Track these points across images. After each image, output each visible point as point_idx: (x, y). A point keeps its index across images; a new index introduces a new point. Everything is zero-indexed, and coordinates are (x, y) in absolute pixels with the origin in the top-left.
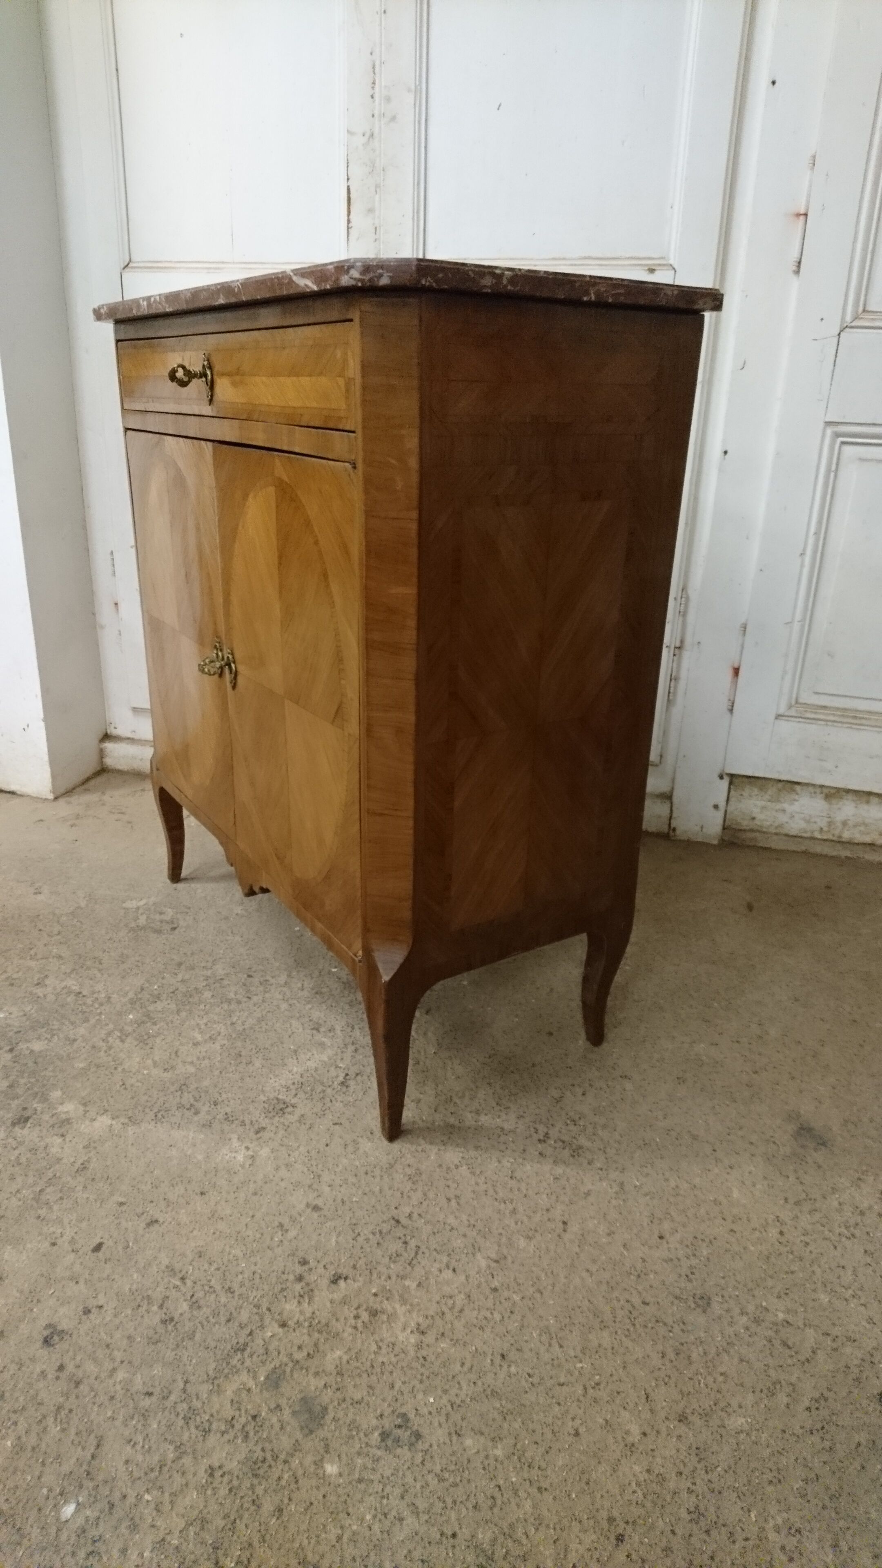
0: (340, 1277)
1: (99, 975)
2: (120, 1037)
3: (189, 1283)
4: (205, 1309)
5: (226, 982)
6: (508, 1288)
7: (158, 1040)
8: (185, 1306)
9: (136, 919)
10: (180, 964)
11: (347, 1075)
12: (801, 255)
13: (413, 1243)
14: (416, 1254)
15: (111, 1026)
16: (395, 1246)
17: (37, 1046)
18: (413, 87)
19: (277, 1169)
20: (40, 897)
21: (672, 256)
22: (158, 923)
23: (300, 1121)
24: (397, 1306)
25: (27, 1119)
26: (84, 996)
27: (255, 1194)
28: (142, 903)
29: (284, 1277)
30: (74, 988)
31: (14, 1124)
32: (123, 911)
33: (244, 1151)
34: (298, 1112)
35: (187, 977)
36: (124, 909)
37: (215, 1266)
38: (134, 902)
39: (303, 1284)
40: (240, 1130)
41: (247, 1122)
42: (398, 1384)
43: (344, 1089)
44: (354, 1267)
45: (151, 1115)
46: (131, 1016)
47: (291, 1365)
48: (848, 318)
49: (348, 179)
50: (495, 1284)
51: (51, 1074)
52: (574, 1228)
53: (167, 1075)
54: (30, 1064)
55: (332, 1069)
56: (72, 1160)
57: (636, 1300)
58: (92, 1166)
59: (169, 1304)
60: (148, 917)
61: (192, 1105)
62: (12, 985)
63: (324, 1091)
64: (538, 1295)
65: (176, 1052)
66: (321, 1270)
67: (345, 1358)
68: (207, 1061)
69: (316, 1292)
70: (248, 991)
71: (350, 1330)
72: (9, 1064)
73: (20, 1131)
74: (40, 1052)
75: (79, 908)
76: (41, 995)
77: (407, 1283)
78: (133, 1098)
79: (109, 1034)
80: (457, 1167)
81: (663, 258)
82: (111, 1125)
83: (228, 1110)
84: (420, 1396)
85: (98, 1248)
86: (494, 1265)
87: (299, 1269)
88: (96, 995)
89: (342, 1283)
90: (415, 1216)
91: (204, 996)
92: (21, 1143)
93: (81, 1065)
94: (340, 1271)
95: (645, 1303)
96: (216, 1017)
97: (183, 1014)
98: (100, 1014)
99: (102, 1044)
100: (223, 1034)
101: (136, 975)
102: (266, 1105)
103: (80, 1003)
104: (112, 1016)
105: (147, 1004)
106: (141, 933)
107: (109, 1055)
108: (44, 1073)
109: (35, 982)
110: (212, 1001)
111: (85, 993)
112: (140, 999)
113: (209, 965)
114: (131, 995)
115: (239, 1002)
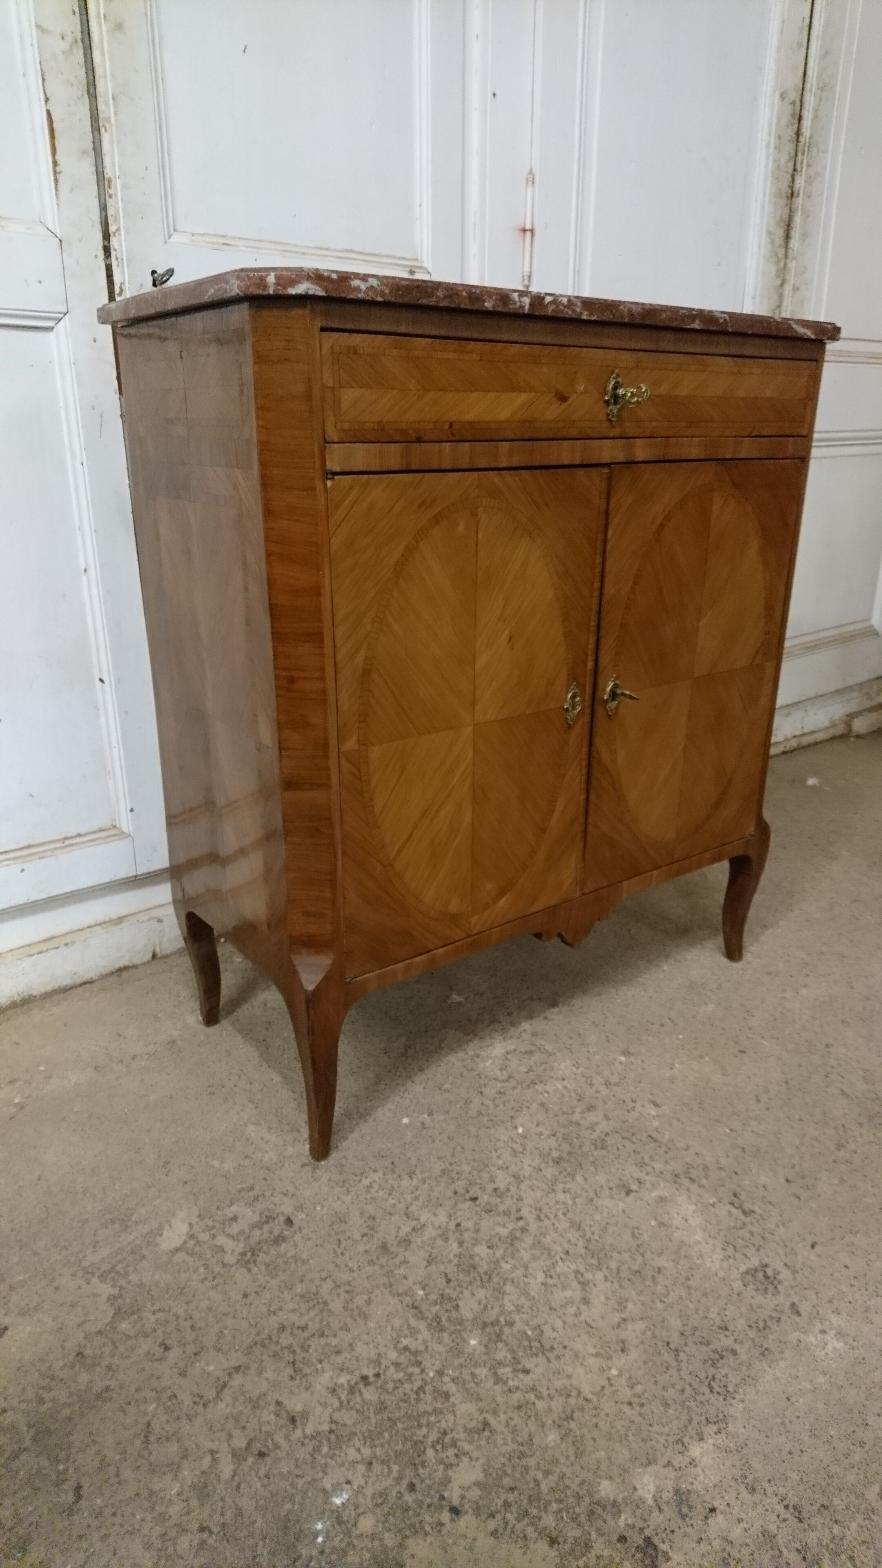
1: (334, 1341)
2: (515, 1371)
5: (467, 1224)
7: (551, 1335)
9: (220, 1249)
12: (531, 267)
15: (483, 1372)
17: (468, 1474)
21: (425, 258)
22: (257, 1232)
23: (795, 1272)
26: (378, 1375)
30: (342, 1380)
32: (181, 1256)
33: (827, 1337)
34: (778, 1266)
35: (423, 1254)
36: (178, 1250)
38: (169, 1234)
40: (786, 1326)
41: (774, 1314)
45: (715, 1398)
46: (473, 1342)
51: (553, 1478)
53: (634, 1354)
54: (511, 1498)
55: (713, 1210)
58: (794, 1500)
60: (230, 1236)
61: (715, 1352)
62: (260, 1456)
63: (751, 1232)
65: (590, 1327)
68: (630, 1305)
70: (507, 1213)
72: (491, 1525)
74: (486, 1475)
75: (112, 1299)
76: (326, 1427)
78: (666, 1405)
79: (498, 1380)
82: (716, 1447)
83: (743, 1322)
88: (385, 1363)
91: (484, 1255)
93: (553, 1437)
96: (541, 1263)
97: (508, 1288)
98: (440, 1373)
99: (516, 1397)
100: (582, 1268)
101: (369, 1302)
102: (751, 1287)
103: (390, 1386)
104: (457, 1362)
105: (454, 1314)
106: (262, 1257)
107: (551, 1397)
108: (544, 1488)
109: (283, 1421)
110: (500, 1252)
111: (370, 1372)
112: (437, 1317)
113: (413, 1223)
114: (422, 1325)
115: (524, 1230)
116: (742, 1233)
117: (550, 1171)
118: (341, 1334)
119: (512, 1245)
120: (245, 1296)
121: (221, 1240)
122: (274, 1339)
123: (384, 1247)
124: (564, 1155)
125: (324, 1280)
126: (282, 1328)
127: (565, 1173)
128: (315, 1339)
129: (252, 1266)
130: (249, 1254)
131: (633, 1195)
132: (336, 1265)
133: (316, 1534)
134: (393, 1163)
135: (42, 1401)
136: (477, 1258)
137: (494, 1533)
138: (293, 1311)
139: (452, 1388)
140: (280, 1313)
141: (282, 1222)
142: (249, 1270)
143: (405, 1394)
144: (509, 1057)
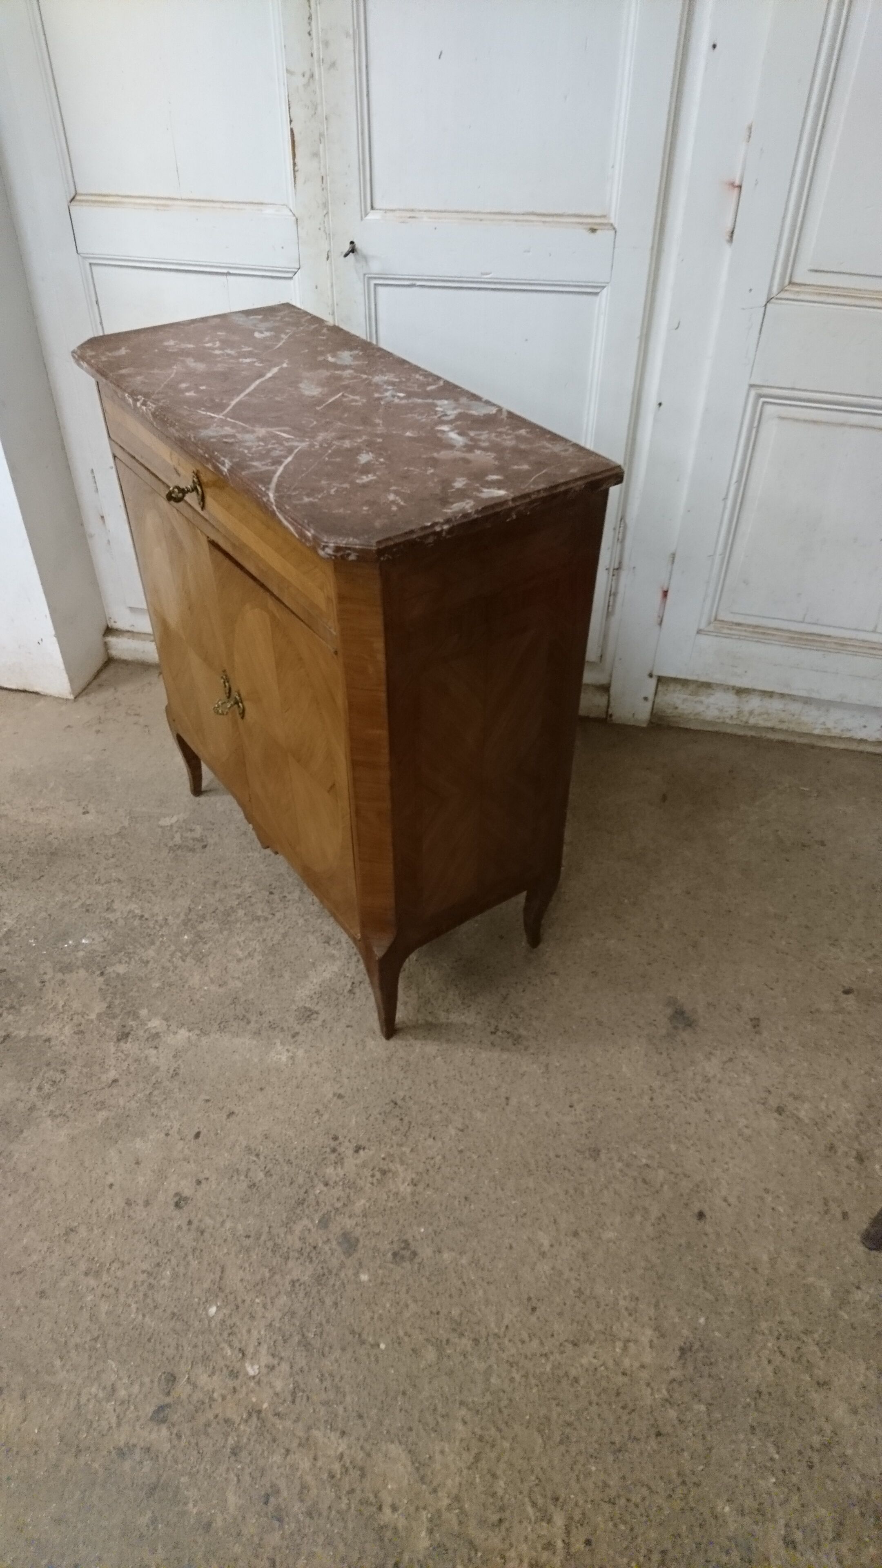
0: (360, 1148)
1: (154, 898)
2: (181, 957)
3: (262, 1157)
4: (274, 1177)
5: (253, 900)
6: (469, 1150)
7: (210, 959)
8: (261, 1175)
9: (173, 838)
10: (216, 883)
11: (353, 983)
12: (735, 224)
13: (406, 1119)
14: (409, 1128)
15: (173, 948)
16: (395, 1123)
17: (121, 969)
18: (351, 32)
19: (311, 1066)
20: (89, 817)
21: (612, 215)
22: (191, 842)
23: (323, 1026)
24: (398, 1166)
25: (128, 1035)
26: (147, 919)
27: (298, 1087)
28: (174, 819)
29: (324, 1150)
30: (136, 911)
31: (119, 1040)
32: (159, 830)
33: (286, 1053)
34: (321, 1018)
35: (223, 896)
36: (161, 827)
37: (277, 1144)
38: (167, 819)
39: (336, 1154)
40: (281, 1035)
41: (285, 1028)
42: (401, 1221)
43: (352, 996)
44: (369, 1140)
45: (216, 1027)
46: (186, 937)
47: (333, 1212)
48: (775, 290)
49: (291, 121)
50: (461, 1147)
51: (137, 994)
52: (514, 1101)
53: (221, 990)
54: (119, 986)
55: (342, 978)
56: (167, 1067)
57: (552, 1154)
58: (181, 1072)
59: (250, 1174)
60: (182, 836)
61: (244, 1016)
62: (87, 911)
63: (338, 999)
64: (488, 1154)
65: (226, 969)
66: (347, 1144)
67: (368, 1205)
68: (249, 976)
69: (346, 1160)
70: (272, 908)
71: (369, 1185)
72: (103, 987)
73: (125, 1045)
74: (124, 974)
75: (124, 827)
76: (113, 920)
77: (404, 1149)
78: (200, 1012)
79: (172, 955)
80: (434, 1057)
81: (604, 216)
82: (189, 1037)
83: (271, 1019)
84: (415, 1228)
85: (197, 1135)
86: (460, 1133)
87: (333, 1144)
88: (155, 918)
89: (361, 1152)
90: (407, 1099)
91: (239, 915)
92: (127, 1056)
93: (157, 985)
94: (359, 1143)
95: (558, 1156)
96: (250, 935)
97: (225, 933)
98: (162, 936)
99: (169, 964)
100: (258, 950)
101: (183, 896)
102: (297, 1013)
103: (145, 926)
104: (172, 938)
105: (196, 924)
106: (179, 852)
107: (176, 975)
108: (131, 994)
109: (106, 907)
110: (245, 919)
111: (146, 916)
112: (190, 920)
113: (238, 883)
114: (182, 916)
115: (266, 919)
116: (334, 996)
118: (159, 898)
119: (253, 920)
120: (155, 860)
125: (183, 876)
128: (151, 892)
129: (172, 852)
130: (178, 847)
132: (193, 875)
133: (67, 943)
135: (66, 844)
136: (235, 913)
137: (100, 989)
138: (159, 878)
139: (158, 943)
140: (155, 875)
142: (169, 853)
143: (144, 932)
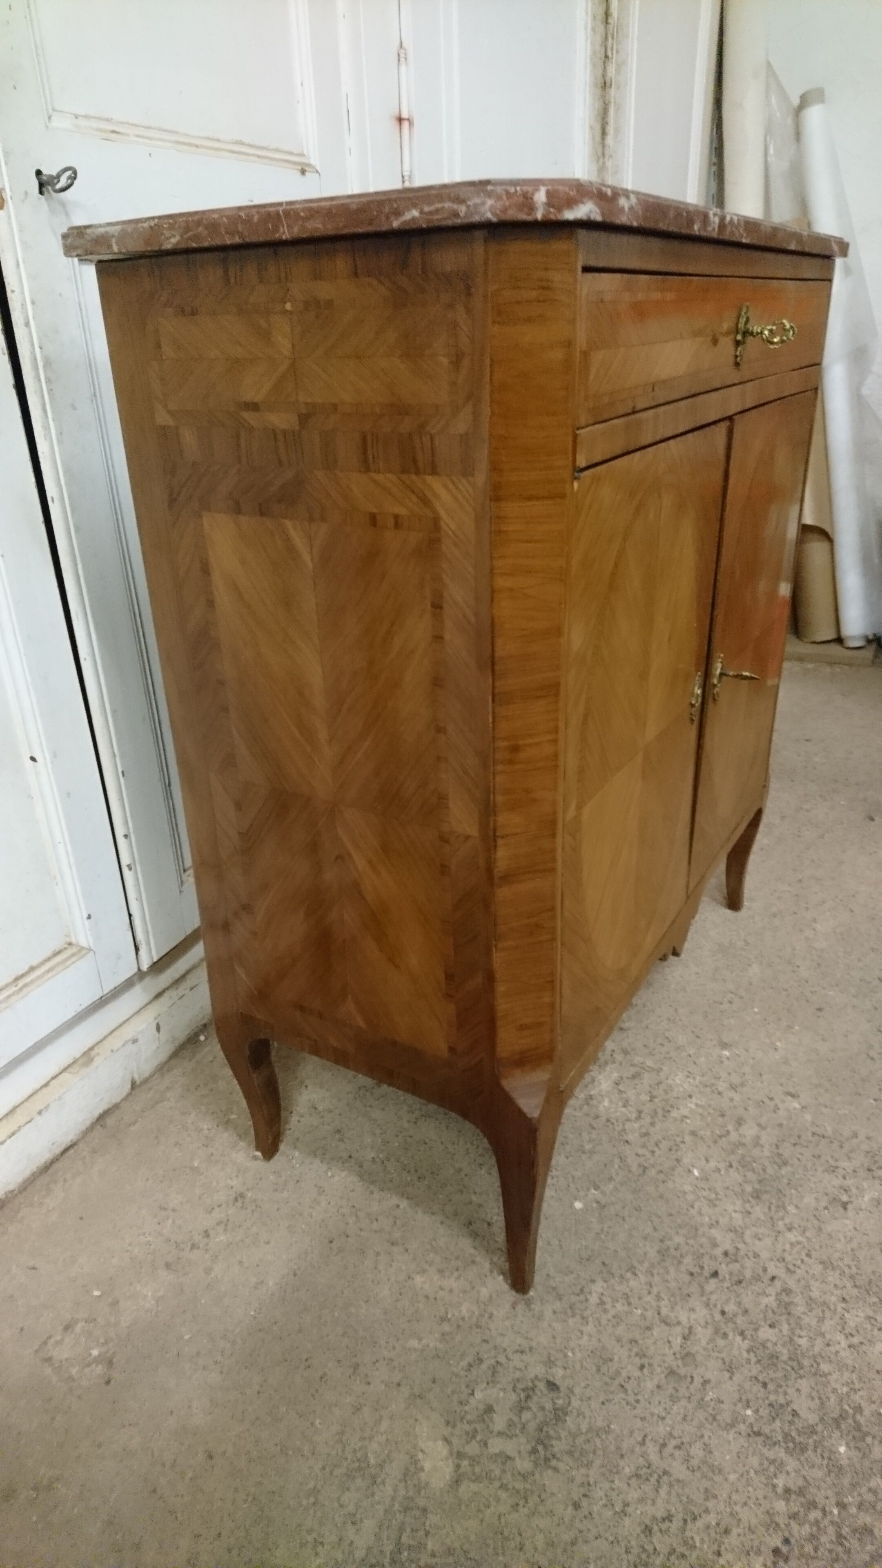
1: (712, 1519)
5: (731, 1308)
26: (786, 1541)
32: (466, 1489)
35: (715, 1363)
36: (457, 1481)
46: (842, 1449)
70: (757, 1278)
88: (781, 1520)
96: (830, 1323)
97: (825, 1367)
98: (842, 1506)
100: (869, 1312)
101: (708, 1450)
103: (809, 1548)
104: (846, 1481)
105: (799, 1424)
106: (559, 1446)
110: (785, 1328)
111: (776, 1541)
112: (787, 1436)
113: (678, 1330)
114: (780, 1453)
115: (787, 1291)
117: (759, 1211)
118: (711, 1504)
119: (789, 1314)
120: (577, 1506)
121: (496, 1445)
122: (650, 1548)
123: (672, 1373)
124: (757, 1186)
125: (643, 1443)
126: (648, 1530)
127: (773, 1208)
128: (690, 1525)
129: (554, 1463)
130: (540, 1448)
131: (850, 1207)
132: (643, 1419)
134: (604, 1263)
136: (769, 1345)
138: (642, 1500)
139: (866, 1518)
140: (629, 1510)
141: (545, 1391)
142: (556, 1470)
143: (830, 1551)
144: (621, 1087)
